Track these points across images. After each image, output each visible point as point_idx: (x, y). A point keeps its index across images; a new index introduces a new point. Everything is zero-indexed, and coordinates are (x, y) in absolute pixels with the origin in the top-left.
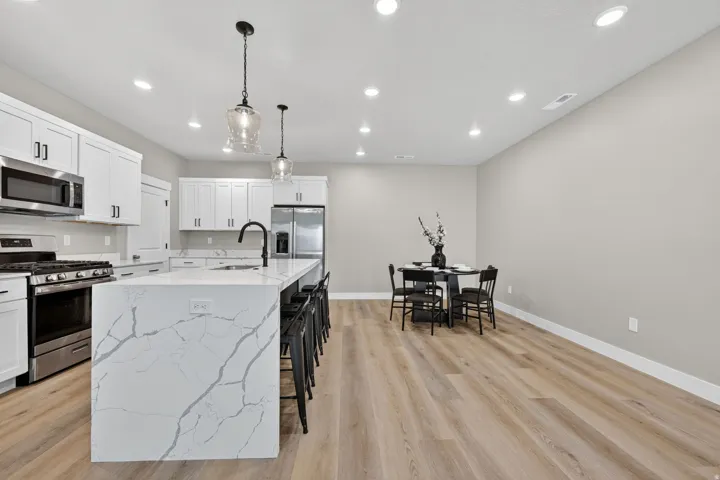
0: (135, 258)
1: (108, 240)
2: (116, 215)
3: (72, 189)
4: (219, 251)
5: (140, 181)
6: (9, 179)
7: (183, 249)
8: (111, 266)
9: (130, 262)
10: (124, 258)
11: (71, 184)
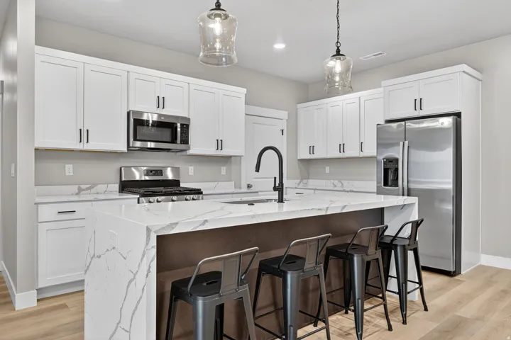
0: (249, 186)
1: (224, 170)
2: (220, 148)
3: (179, 129)
4: (336, 182)
5: (244, 113)
6: (138, 127)
7: (302, 179)
8: (201, 193)
9: (245, 189)
10: (238, 186)
11: (179, 125)
